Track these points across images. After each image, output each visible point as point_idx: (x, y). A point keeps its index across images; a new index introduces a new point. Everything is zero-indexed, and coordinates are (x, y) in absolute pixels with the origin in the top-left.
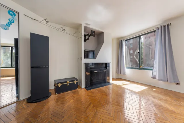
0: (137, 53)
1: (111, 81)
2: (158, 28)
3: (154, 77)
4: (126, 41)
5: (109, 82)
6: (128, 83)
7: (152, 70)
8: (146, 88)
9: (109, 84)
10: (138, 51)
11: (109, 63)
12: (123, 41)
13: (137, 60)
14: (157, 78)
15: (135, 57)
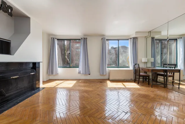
0: (68, 53)
1: (41, 85)
2: (82, 38)
3: (79, 73)
4: (58, 40)
5: (39, 88)
6: (61, 82)
7: (78, 67)
8: (76, 81)
9: (39, 91)
10: (69, 52)
11: (39, 63)
12: (55, 39)
13: (68, 60)
14: (81, 73)
15: (66, 57)
